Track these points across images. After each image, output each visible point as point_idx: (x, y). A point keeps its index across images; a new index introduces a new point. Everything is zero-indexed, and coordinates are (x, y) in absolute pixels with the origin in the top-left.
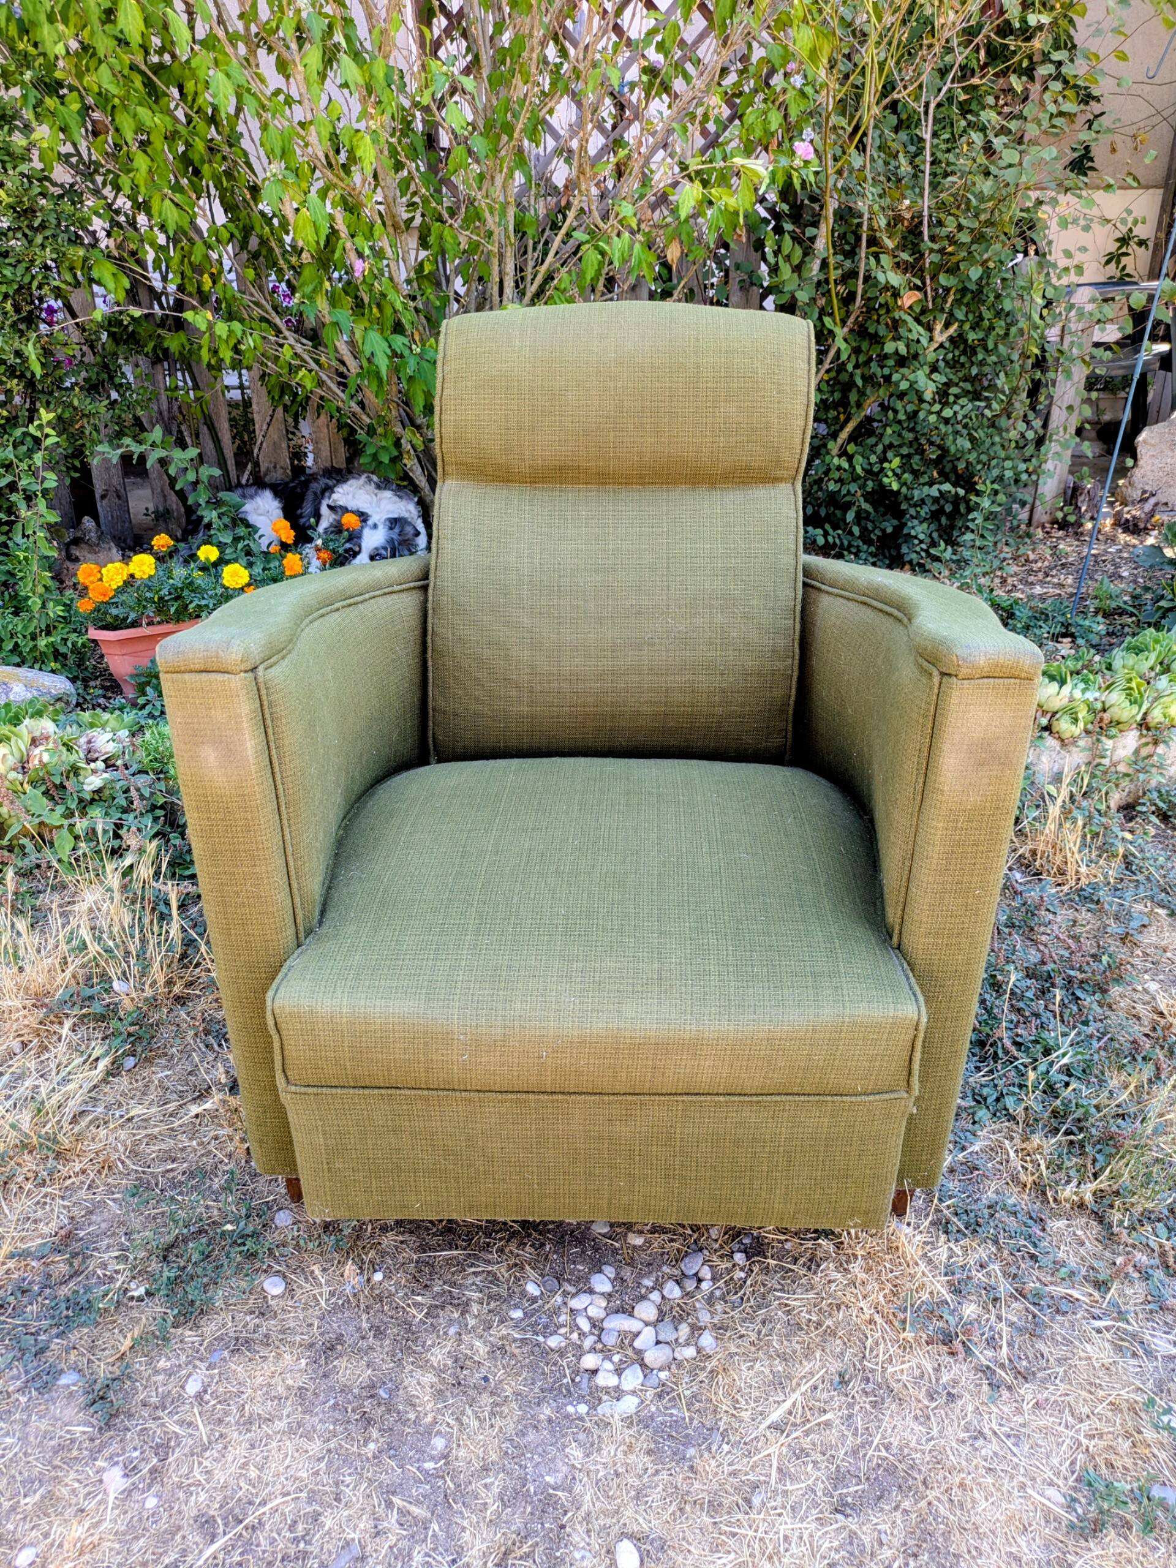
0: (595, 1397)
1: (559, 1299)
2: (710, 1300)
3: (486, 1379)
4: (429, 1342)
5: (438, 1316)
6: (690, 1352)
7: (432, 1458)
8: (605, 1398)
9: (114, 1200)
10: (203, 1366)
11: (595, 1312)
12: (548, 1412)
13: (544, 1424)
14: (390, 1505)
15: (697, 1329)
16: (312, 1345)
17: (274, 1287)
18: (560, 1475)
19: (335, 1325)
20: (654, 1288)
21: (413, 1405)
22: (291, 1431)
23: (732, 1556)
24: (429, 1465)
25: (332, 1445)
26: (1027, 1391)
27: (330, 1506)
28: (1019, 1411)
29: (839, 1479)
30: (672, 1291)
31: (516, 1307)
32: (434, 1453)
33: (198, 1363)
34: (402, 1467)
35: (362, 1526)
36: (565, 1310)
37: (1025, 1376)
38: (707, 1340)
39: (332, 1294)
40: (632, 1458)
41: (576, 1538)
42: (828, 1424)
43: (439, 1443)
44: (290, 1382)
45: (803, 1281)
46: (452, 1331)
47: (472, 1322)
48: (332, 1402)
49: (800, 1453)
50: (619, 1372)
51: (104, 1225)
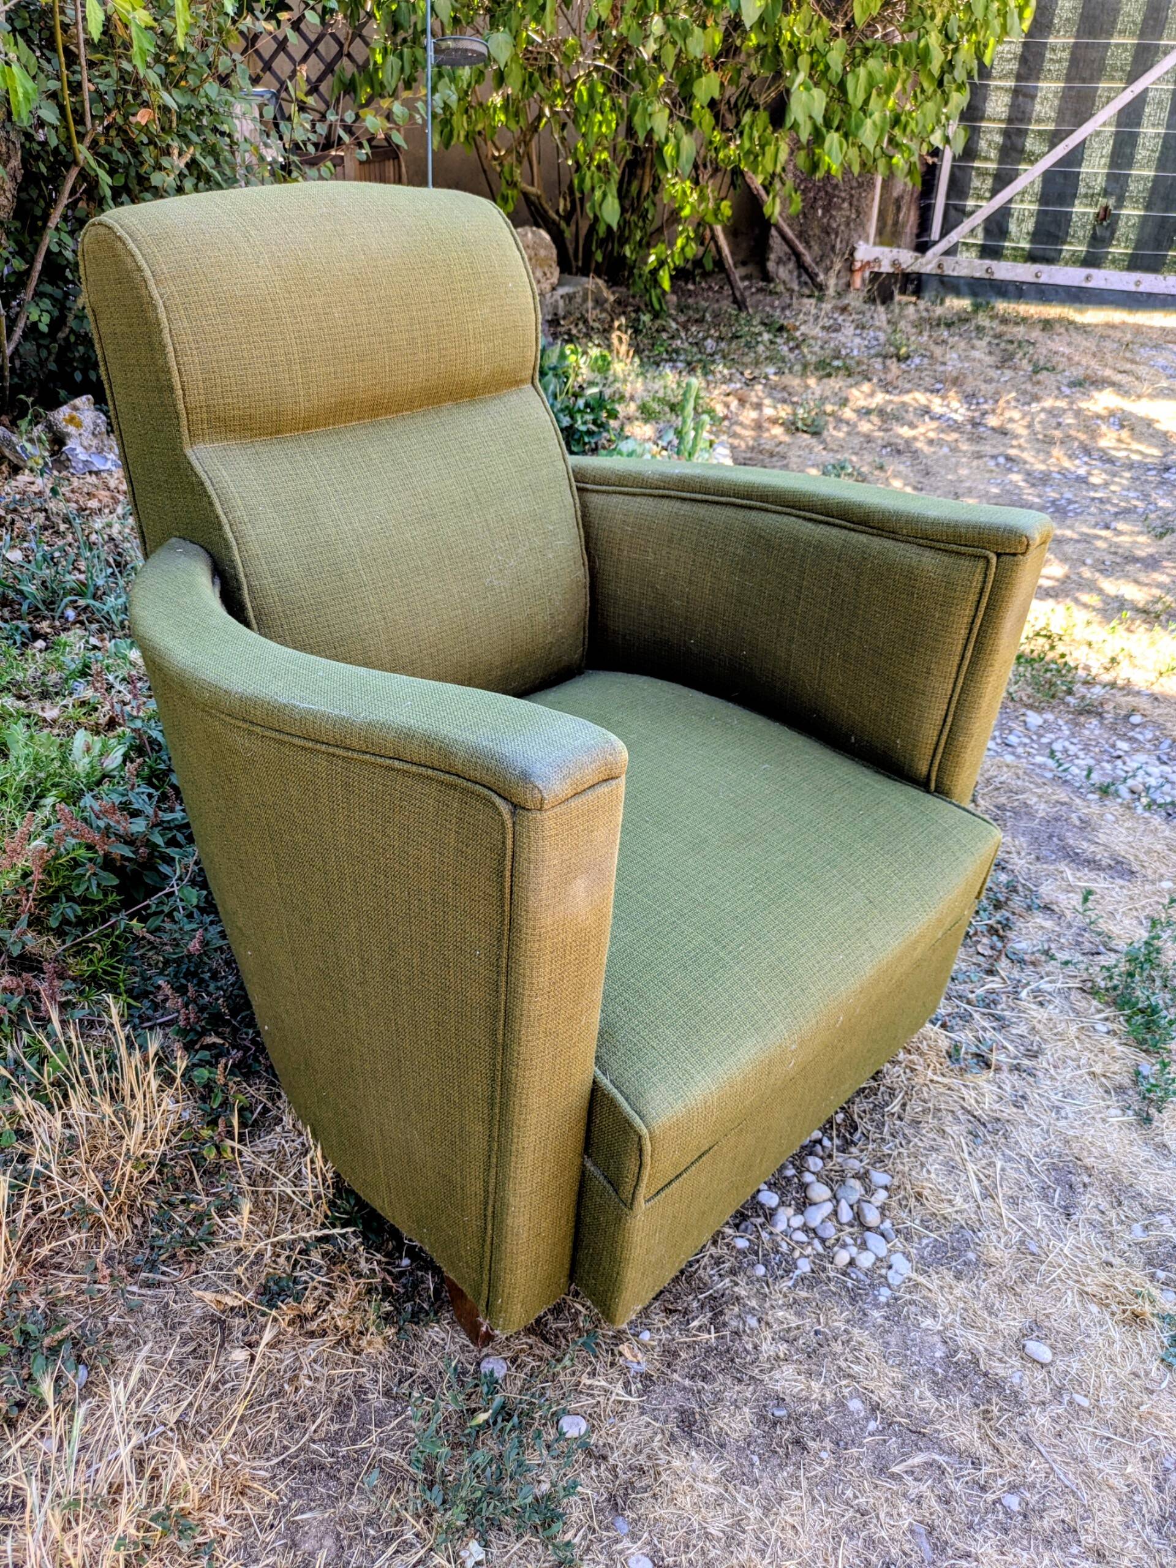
0: (877, 1276)
1: (764, 1235)
2: (843, 1150)
3: (817, 1333)
4: (750, 1347)
5: (725, 1324)
6: (881, 1196)
7: (867, 1419)
8: (883, 1271)
9: (300, 1511)
10: (626, 1543)
11: (797, 1221)
12: (876, 1314)
13: (887, 1324)
14: (894, 1476)
15: (863, 1177)
16: (673, 1438)
17: (574, 1427)
18: (939, 1345)
19: (664, 1406)
20: (801, 1172)
21: (807, 1399)
22: (766, 1511)
23: (1069, 1293)
24: (872, 1426)
25: (804, 1484)
26: (1042, 1062)
27: (865, 1524)
28: (1052, 1078)
29: (1045, 1195)
30: (816, 1164)
31: (753, 1265)
32: (862, 1414)
33: (619, 1547)
34: (861, 1445)
35: (903, 1510)
36: (779, 1239)
37: (1034, 1055)
38: (879, 1178)
39: (626, 1385)
40: (957, 1292)
41: (1002, 1372)
42: (1003, 1170)
43: (855, 1405)
44: (711, 1477)
45: (882, 1089)
46: (753, 1322)
47: (753, 1303)
48: (755, 1458)
49: (1013, 1201)
50: (863, 1246)
51: (329, 1542)
